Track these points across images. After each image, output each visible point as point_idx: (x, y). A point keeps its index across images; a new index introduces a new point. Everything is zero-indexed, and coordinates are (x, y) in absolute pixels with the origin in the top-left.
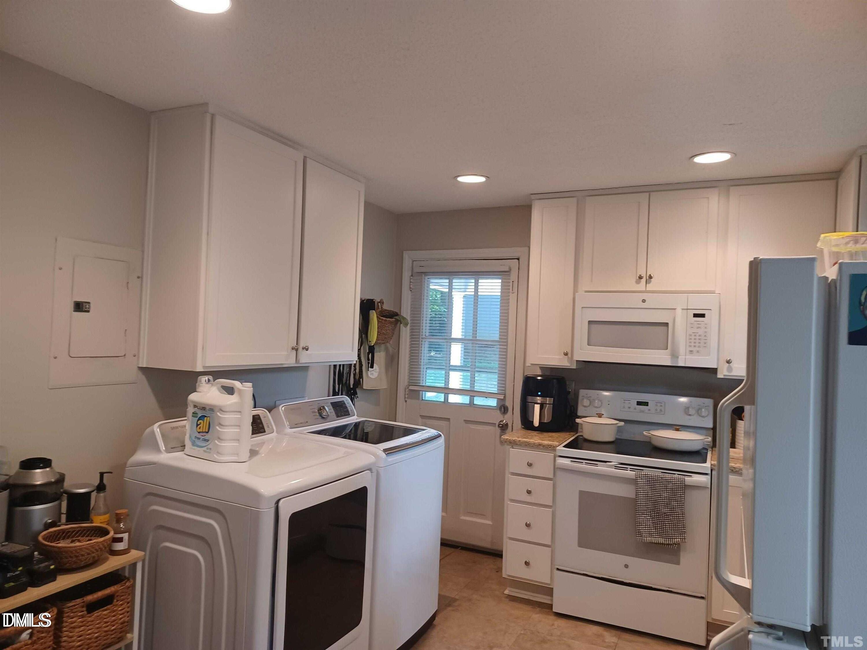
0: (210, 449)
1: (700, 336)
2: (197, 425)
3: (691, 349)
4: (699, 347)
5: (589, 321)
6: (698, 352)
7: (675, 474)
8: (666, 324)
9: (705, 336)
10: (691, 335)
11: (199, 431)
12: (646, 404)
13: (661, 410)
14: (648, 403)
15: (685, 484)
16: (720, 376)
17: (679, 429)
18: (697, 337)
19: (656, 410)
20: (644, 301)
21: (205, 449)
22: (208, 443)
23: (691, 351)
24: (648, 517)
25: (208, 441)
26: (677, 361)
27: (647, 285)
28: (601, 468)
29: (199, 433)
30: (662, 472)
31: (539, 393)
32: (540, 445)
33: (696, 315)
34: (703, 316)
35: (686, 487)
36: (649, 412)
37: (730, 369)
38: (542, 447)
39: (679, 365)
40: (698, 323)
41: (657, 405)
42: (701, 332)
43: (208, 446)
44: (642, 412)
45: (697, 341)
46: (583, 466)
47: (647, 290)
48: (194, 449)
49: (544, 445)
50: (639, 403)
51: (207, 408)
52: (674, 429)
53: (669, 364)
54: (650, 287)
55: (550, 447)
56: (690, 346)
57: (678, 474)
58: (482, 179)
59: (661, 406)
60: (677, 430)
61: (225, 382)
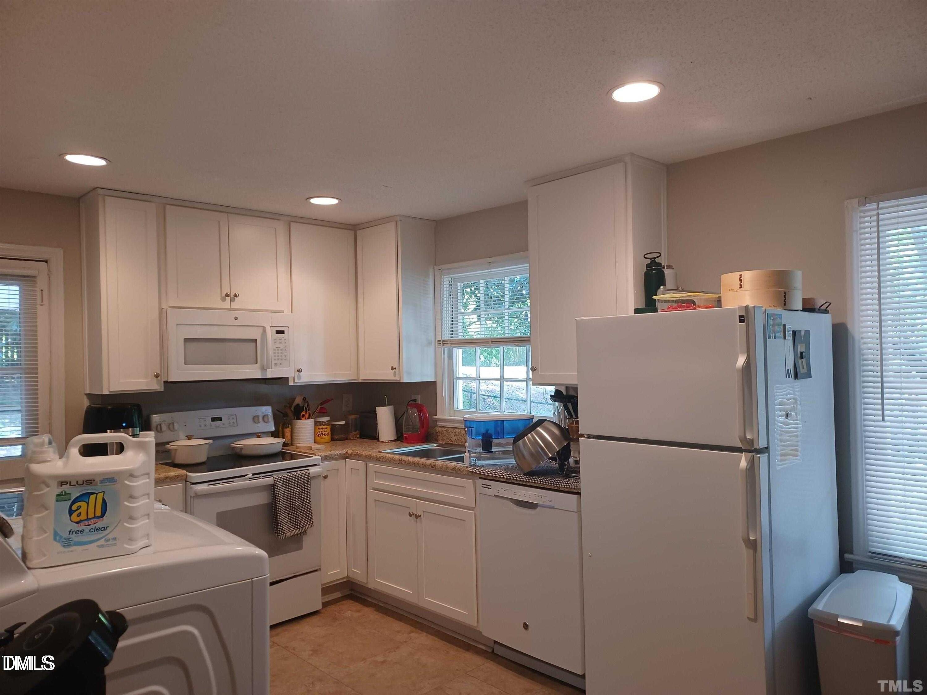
0: (115, 539)
1: (281, 350)
2: (71, 512)
3: (276, 362)
4: (281, 360)
5: (185, 339)
6: (281, 364)
7: (297, 471)
8: (255, 341)
9: (285, 350)
10: (275, 350)
11: (78, 519)
12: (220, 419)
13: (234, 423)
14: (221, 417)
15: (311, 476)
16: (291, 383)
17: (260, 436)
18: (280, 351)
19: (230, 423)
20: (236, 318)
21: (102, 542)
22: (105, 532)
23: (276, 364)
24: (286, 515)
25: (105, 528)
26: (266, 375)
27: (231, 303)
28: (238, 483)
29: (77, 523)
30: (287, 473)
31: (124, 425)
32: (166, 478)
33: (278, 332)
34: (282, 332)
35: (309, 479)
36: (224, 426)
37: (299, 377)
38: (169, 480)
39: (268, 377)
40: (280, 338)
41: (229, 419)
42: (282, 346)
43: (107, 537)
44: (218, 427)
45: (280, 355)
46: (221, 486)
47: (232, 307)
48: (72, 551)
49: (171, 477)
50: (213, 420)
51: (98, 480)
52: (256, 437)
53: (259, 376)
54: (235, 305)
55: (178, 478)
56: (275, 359)
57: (300, 471)
58: (101, 162)
59: (233, 419)
60: (259, 437)
61: (88, 438)
